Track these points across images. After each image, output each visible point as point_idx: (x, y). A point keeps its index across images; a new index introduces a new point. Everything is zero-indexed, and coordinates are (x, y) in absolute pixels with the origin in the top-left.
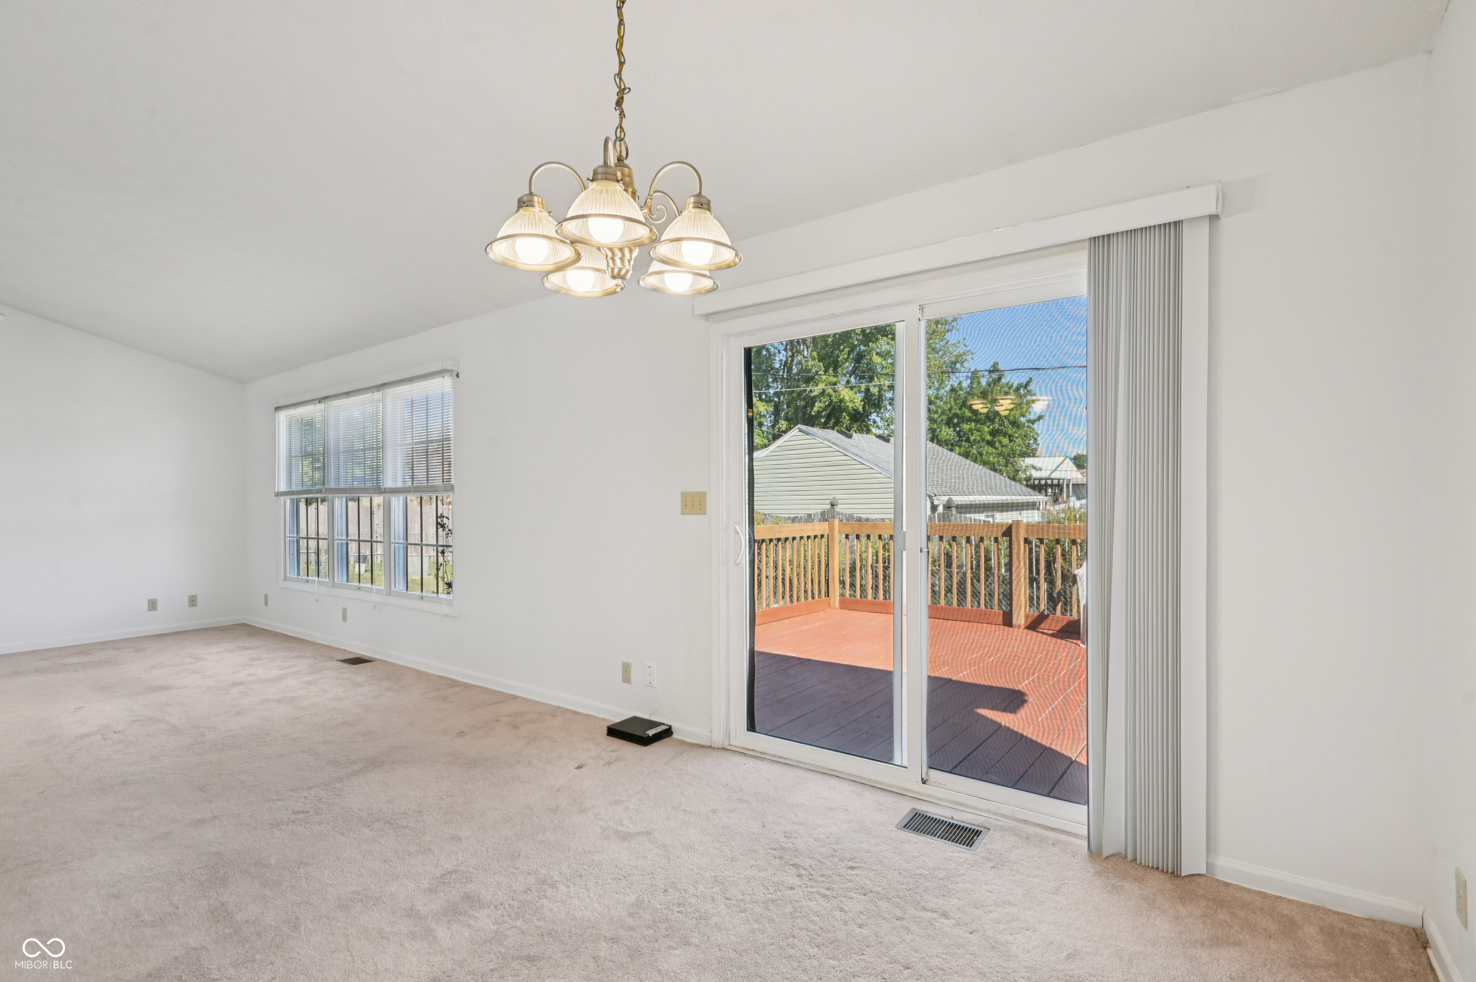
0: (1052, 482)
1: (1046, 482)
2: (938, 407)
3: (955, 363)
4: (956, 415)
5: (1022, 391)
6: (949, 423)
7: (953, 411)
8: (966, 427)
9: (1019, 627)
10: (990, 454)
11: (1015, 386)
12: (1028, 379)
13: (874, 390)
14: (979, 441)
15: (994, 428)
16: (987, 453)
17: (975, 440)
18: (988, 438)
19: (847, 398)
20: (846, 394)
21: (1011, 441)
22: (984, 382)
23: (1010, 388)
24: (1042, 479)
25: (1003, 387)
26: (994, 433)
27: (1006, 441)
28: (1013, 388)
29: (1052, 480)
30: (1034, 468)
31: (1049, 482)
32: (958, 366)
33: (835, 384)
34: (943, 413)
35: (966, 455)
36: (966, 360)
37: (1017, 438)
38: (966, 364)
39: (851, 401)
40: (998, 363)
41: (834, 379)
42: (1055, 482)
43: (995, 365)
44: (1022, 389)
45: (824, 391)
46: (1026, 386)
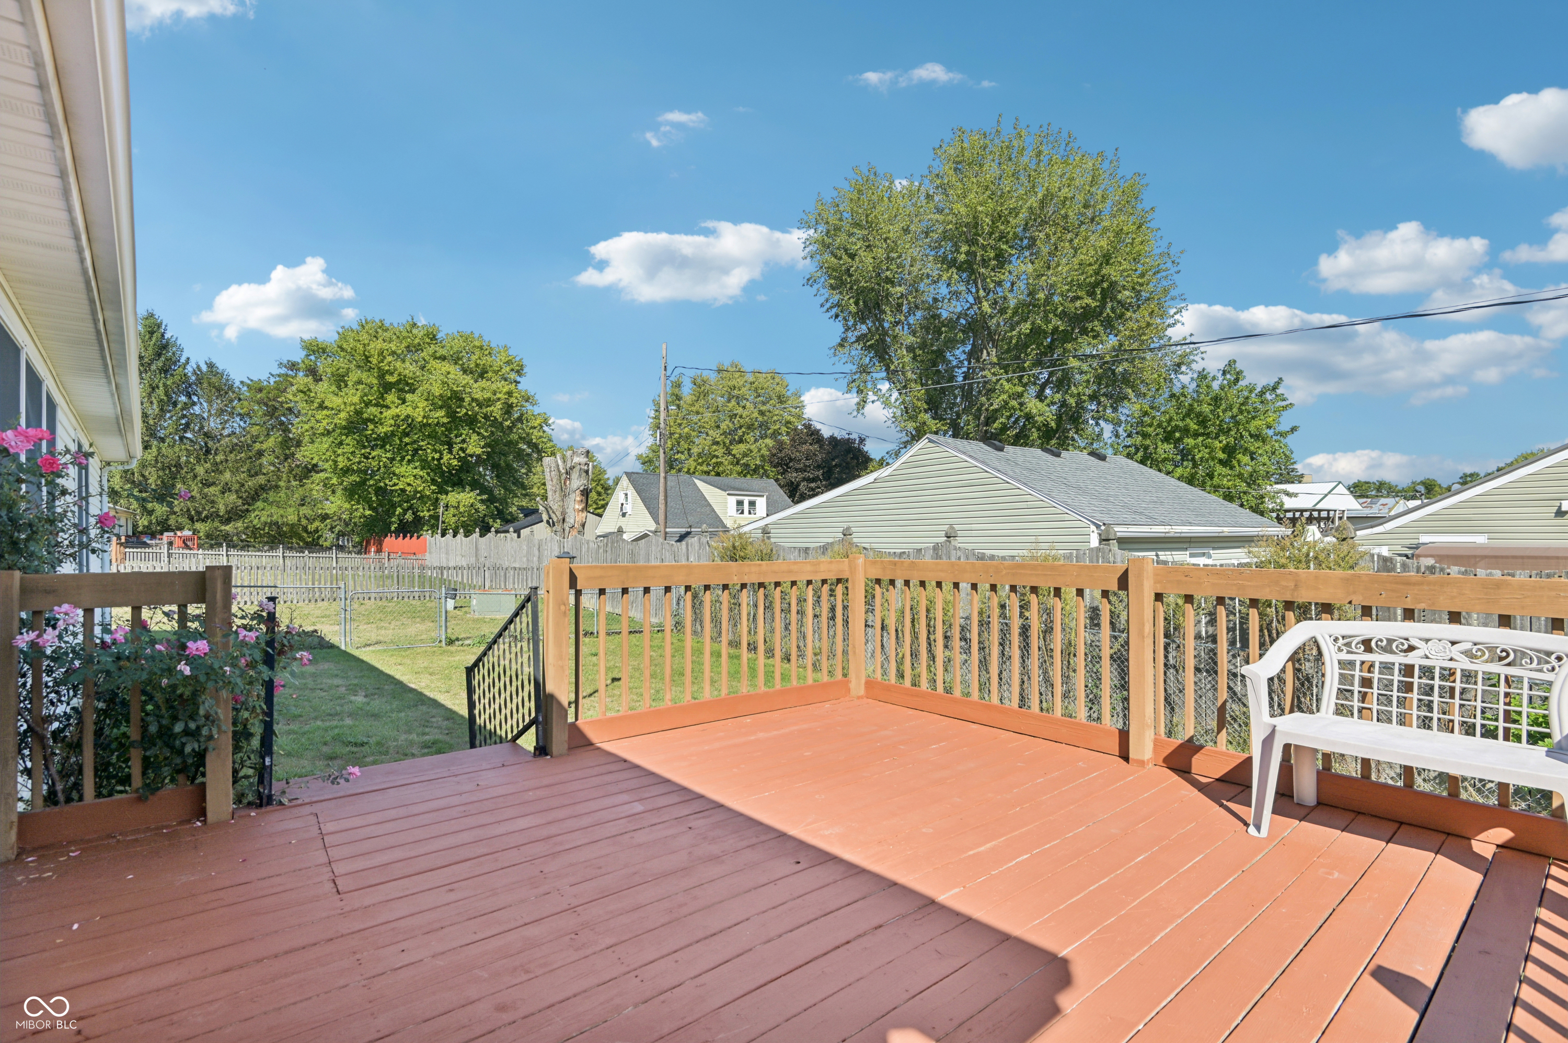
0: (1319, 514)
1: (1311, 514)
2: (1154, 418)
3: (1179, 365)
4: (1177, 428)
5: (1268, 396)
6: (1167, 439)
7: (1173, 424)
8: (1190, 441)
9: (1142, 763)
10: (1224, 476)
11: (1259, 390)
12: (1277, 380)
13: (1072, 401)
14: (1207, 460)
15: (1228, 443)
16: (1219, 475)
17: (1202, 458)
18: (1221, 456)
19: (1034, 411)
20: (1033, 405)
21: (1252, 459)
22: (1215, 385)
23: (1251, 392)
24: (1306, 510)
25: (1242, 391)
26: (1227, 449)
27: (1246, 459)
28: (1256, 392)
29: (1320, 511)
30: (1288, 494)
31: (1315, 514)
32: (1184, 368)
33: (1020, 395)
34: (1159, 426)
35: (1191, 481)
36: (1194, 360)
37: (1261, 455)
38: (1194, 366)
39: (1040, 415)
40: (1235, 361)
41: (1020, 389)
42: (1324, 514)
43: (1232, 363)
44: (1268, 394)
45: (1006, 403)
46: (1274, 389)
